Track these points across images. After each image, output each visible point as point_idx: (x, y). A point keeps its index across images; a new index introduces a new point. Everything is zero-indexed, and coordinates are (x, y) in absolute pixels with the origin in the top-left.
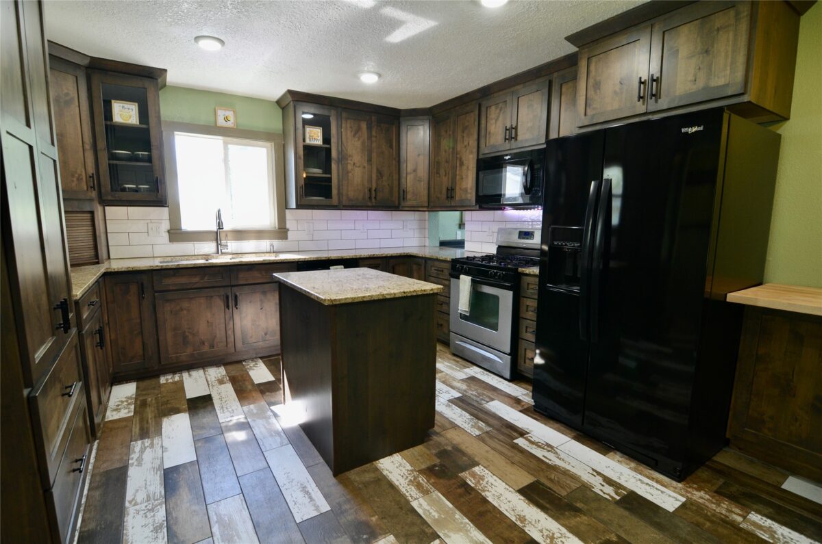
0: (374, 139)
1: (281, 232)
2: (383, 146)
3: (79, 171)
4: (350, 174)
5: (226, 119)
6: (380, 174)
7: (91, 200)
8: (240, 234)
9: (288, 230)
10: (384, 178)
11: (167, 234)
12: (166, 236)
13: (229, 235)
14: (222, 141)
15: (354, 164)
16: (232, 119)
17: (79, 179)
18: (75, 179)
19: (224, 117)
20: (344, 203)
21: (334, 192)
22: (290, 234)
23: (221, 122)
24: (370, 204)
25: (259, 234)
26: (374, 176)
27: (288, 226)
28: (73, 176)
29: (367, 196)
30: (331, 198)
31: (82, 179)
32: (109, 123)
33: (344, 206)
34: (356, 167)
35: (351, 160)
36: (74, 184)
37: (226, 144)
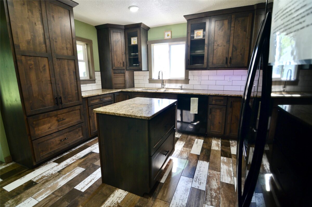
0: (232, 29)
1: (187, 80)
2: (239, 31)
3: (120, 61)
4: (215, 51)
5: (168, 36)
6: (235, 48)
7: (124, 70)
8: (170, 81)
9: (189, 80)
10: (238, 51)
11: (148, 80)
12: (148, 81)
13: (166, 81)
14: (168, 45)
15: (218, 45)
16: (170, 35)
17: (120, 64)
18: (119, 64)
19: (167, 35)
20: (210, 66)
21: (205, 61)
22: (190, 81)
23: (166, 37)
24: (226, 66)
25: (177, 81)
26: (231, 51)
27: (189, 78)
28: (119, 63)
29: (225, 62)
30: (204, 64)
31: (121, 64)
32: (129, 45)
33: (210, 68)
34: (219, 46)
35: (217, 43)
36: (119, 65)
37: (170, 46)
